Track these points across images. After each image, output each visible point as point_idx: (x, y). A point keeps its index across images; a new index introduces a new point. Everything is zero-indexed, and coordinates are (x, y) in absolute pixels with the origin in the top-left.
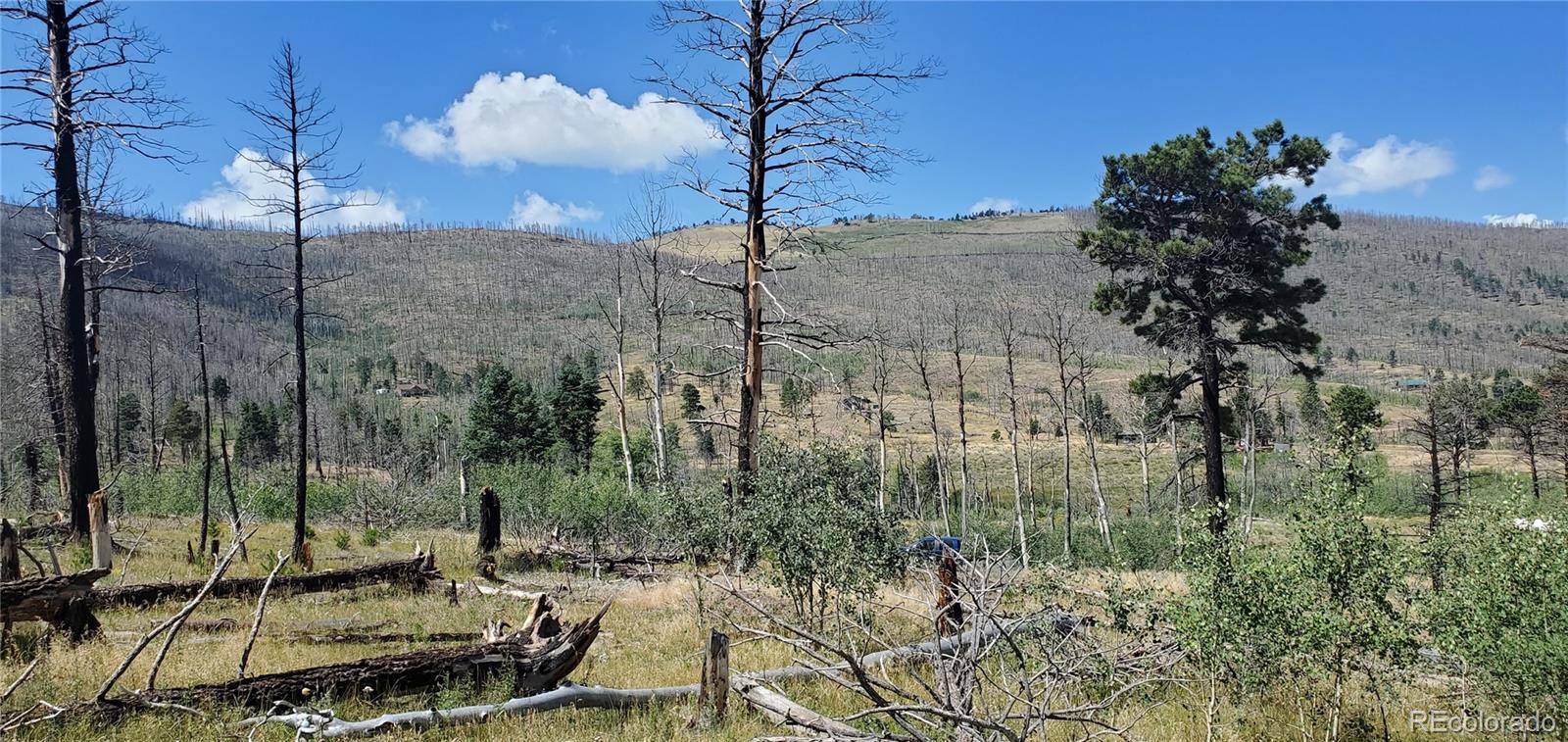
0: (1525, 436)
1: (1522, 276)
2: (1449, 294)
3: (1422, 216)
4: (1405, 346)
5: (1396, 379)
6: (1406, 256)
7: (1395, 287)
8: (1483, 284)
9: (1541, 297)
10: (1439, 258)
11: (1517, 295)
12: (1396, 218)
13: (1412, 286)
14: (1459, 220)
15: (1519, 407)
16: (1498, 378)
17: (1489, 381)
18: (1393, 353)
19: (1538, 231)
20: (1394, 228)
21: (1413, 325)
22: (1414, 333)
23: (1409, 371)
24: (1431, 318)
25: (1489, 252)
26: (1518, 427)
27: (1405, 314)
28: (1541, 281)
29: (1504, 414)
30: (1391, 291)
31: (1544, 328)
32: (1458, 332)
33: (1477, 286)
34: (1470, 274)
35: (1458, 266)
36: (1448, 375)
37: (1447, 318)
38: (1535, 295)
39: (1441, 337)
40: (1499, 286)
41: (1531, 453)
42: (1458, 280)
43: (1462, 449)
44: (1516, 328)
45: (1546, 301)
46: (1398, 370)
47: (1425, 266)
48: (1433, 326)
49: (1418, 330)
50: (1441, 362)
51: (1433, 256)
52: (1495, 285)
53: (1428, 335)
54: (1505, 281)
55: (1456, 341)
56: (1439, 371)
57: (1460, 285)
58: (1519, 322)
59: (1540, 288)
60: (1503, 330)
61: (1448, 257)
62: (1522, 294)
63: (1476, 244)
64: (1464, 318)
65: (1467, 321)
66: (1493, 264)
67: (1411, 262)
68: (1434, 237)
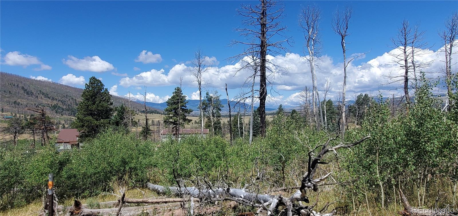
0: (32, 131)
1: (39, 92)
2: (20, 95)
3: (14, 74)
4: (7, 107)
5: (3, 116)
6: (9, 84)
7: (5, 91)
8: (29, 93)
9: (43, 98)
10: (18, 85)
11: (37, 96)
12: (6, 73)
13: (10, 92)
14: (24, 77)
15: (32, 124)
16: (31, 116)
17: (29, 117)
18: (3, 109)
19: (43, 82)
20: (6, 76)
21: (9, 102)
22: (9, 104)
23: (7, 114)
24: (14, 101)
25: (31, 86)
26: (31, 128)
27: (7, 99)
28: (43, 94)
29: (28, 126)
30: (4, 92)
31: (43, 105)
32: (22, 105)
33: (28, 93)
34: (26, 90)
35: (23, 88)
36: (18, 115)
37: (19, 101)
38: (42, 97)
39: (17, 106)
40: (33, 94)
41: (34, 135)
42: (23, 91)
43: (17, 134)
44: (37, 104)
45: (44, 99)
46: (4, 114)
47: (14, 87)
48: (15, 102)
49: (11, 103)
50: (17, 112)
51: (16, 85)
52: (32, 94)
53: (13, 105)
54: (34, 93)
55: (21, 107)
56: (16, 114)
57: (23, 93)
58: (37, 103)
59: (43, 95)
60: (33, 105)
61: (20, 85)
62: (39, 97)
63: (28, 83)
64: (24, 101)
65: (24, 102)
66: (32, 89)
67: (10, 85)
68: (17, 80)
